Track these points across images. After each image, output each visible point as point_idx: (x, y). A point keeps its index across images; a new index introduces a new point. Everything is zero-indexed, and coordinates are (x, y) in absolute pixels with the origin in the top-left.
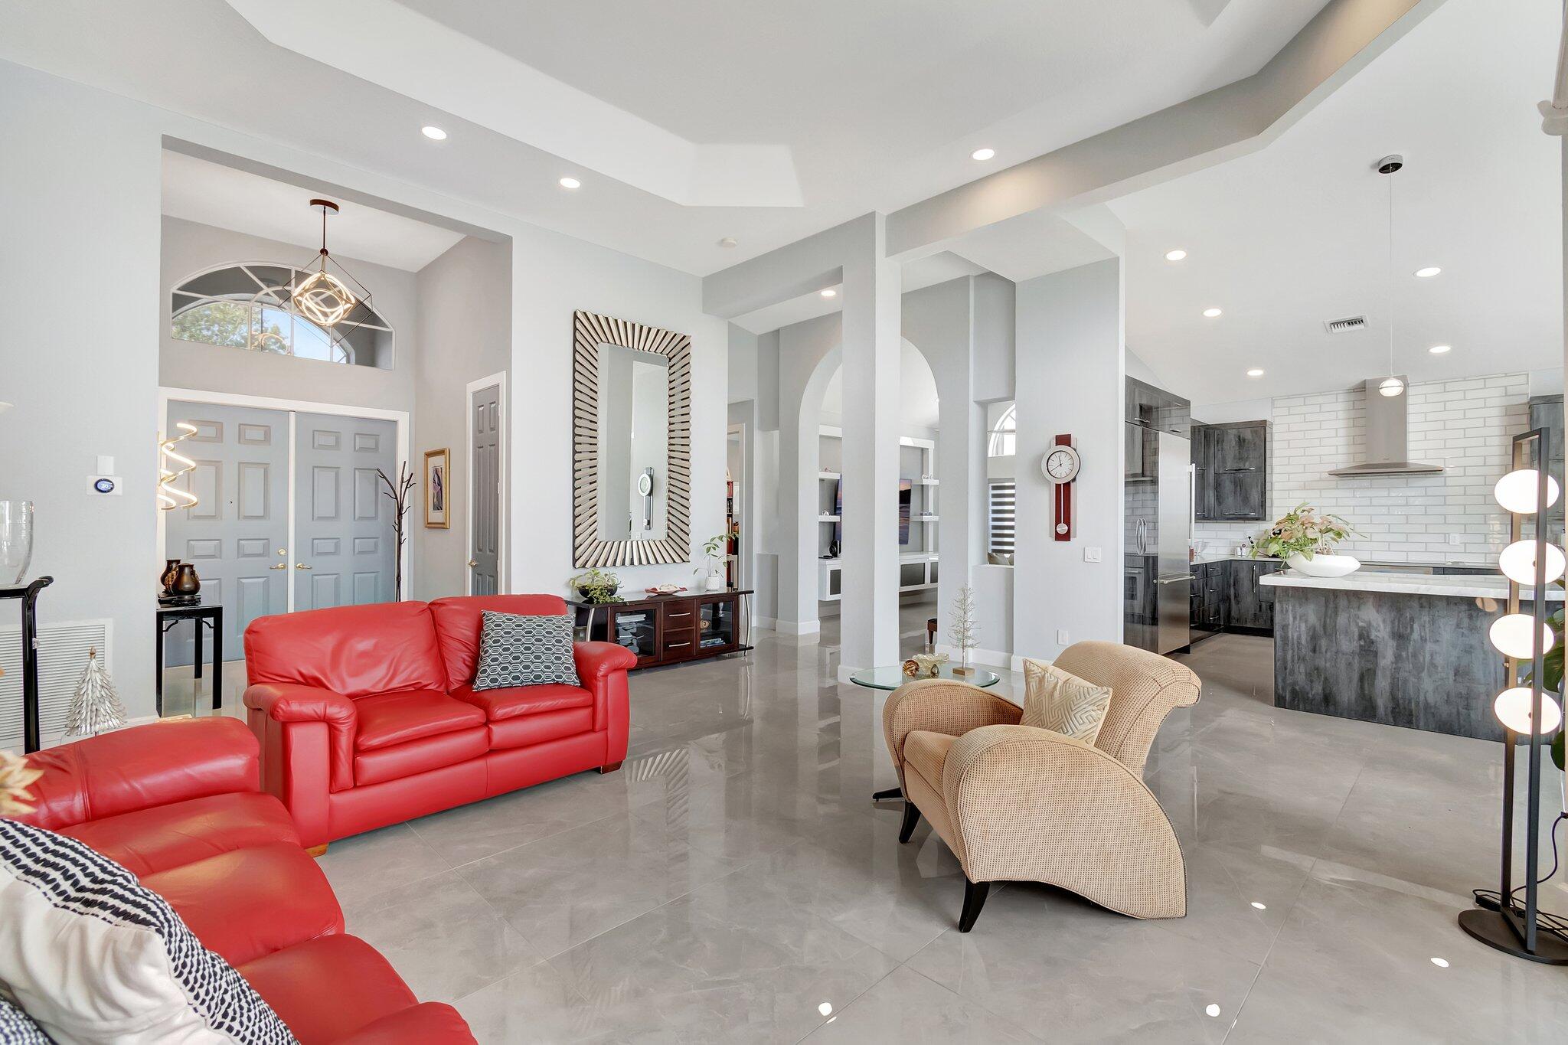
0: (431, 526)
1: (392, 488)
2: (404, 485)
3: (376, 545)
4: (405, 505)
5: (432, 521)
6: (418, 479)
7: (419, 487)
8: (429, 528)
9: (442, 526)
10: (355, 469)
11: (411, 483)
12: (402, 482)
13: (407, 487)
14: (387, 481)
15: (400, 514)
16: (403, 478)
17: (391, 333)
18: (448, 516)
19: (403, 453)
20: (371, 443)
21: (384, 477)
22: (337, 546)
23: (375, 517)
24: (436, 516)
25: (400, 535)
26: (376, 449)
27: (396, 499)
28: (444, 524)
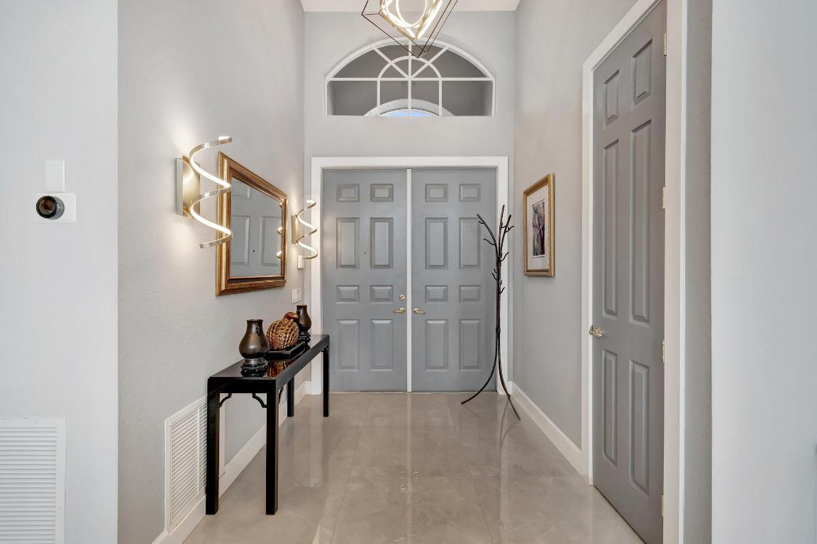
0: (531, 274)
1: (491, 234)
2: (503, 230)
3: (479, 292)
4: (504, 251)
5: (532, 268)
6: (517, 222)
7: (517, 230)
8: (529, 276)
9: (545, 273)
10: (461, 218)
11: (509, 226)
12: (501, 228)
13: (505, 232)
14: (486, 226)
15: (499, 262)
16: (501, 224)
17: (490, 83)
18: (553, 260)
19: (503, 198)
20: (473, 193)
21: (484, 223)
22: (446, 292)
23: (478, 265)
24: (537, 263)
25: (499, 283)
26: (478, 198)
27: (495, 245)
28: (547, 271)
